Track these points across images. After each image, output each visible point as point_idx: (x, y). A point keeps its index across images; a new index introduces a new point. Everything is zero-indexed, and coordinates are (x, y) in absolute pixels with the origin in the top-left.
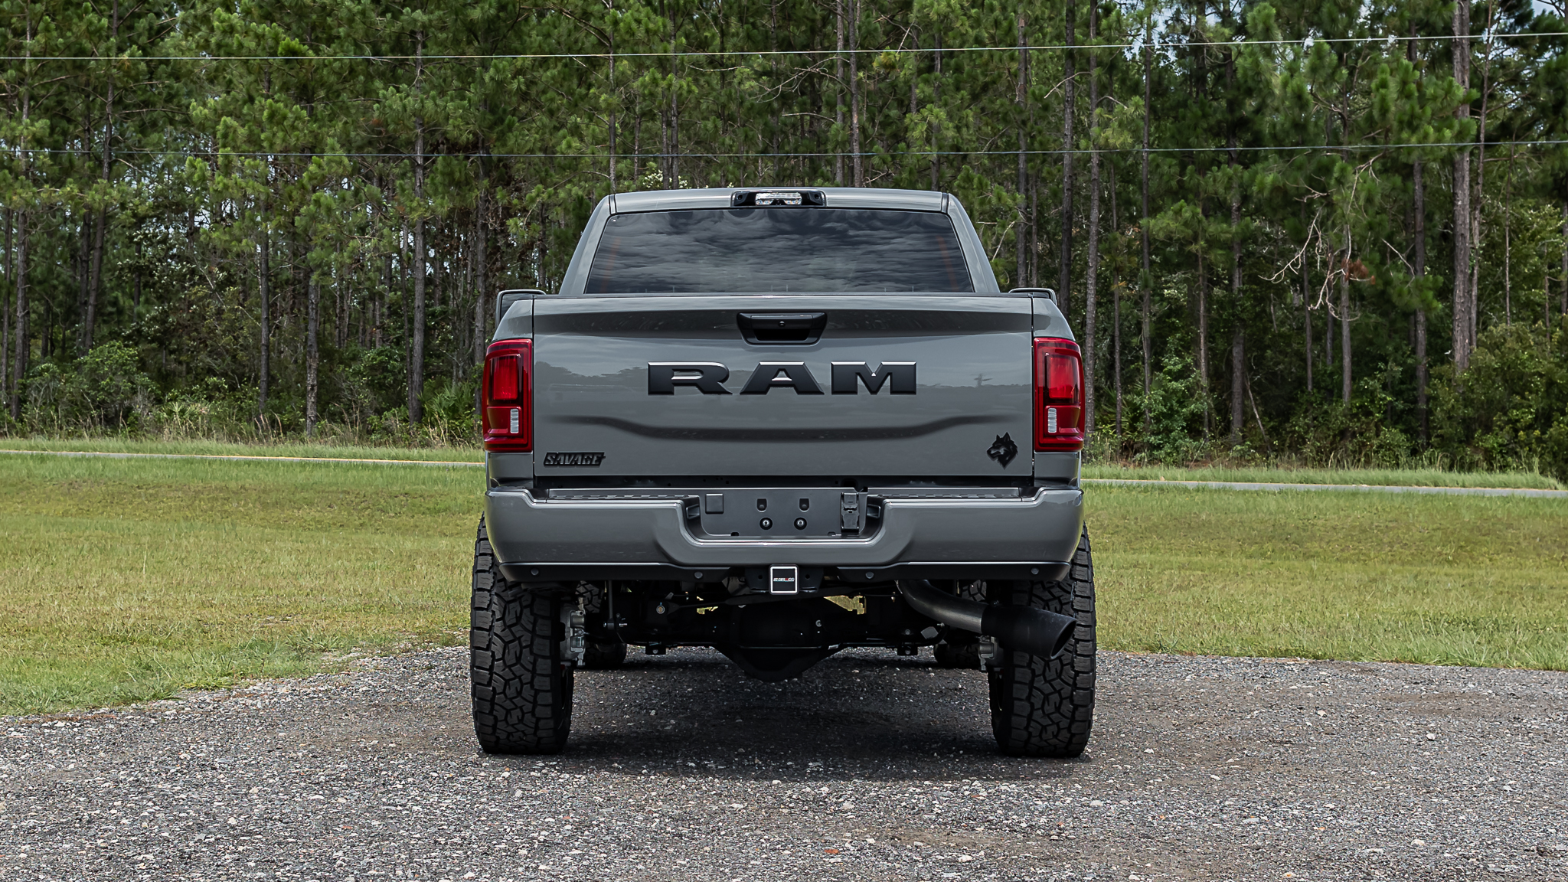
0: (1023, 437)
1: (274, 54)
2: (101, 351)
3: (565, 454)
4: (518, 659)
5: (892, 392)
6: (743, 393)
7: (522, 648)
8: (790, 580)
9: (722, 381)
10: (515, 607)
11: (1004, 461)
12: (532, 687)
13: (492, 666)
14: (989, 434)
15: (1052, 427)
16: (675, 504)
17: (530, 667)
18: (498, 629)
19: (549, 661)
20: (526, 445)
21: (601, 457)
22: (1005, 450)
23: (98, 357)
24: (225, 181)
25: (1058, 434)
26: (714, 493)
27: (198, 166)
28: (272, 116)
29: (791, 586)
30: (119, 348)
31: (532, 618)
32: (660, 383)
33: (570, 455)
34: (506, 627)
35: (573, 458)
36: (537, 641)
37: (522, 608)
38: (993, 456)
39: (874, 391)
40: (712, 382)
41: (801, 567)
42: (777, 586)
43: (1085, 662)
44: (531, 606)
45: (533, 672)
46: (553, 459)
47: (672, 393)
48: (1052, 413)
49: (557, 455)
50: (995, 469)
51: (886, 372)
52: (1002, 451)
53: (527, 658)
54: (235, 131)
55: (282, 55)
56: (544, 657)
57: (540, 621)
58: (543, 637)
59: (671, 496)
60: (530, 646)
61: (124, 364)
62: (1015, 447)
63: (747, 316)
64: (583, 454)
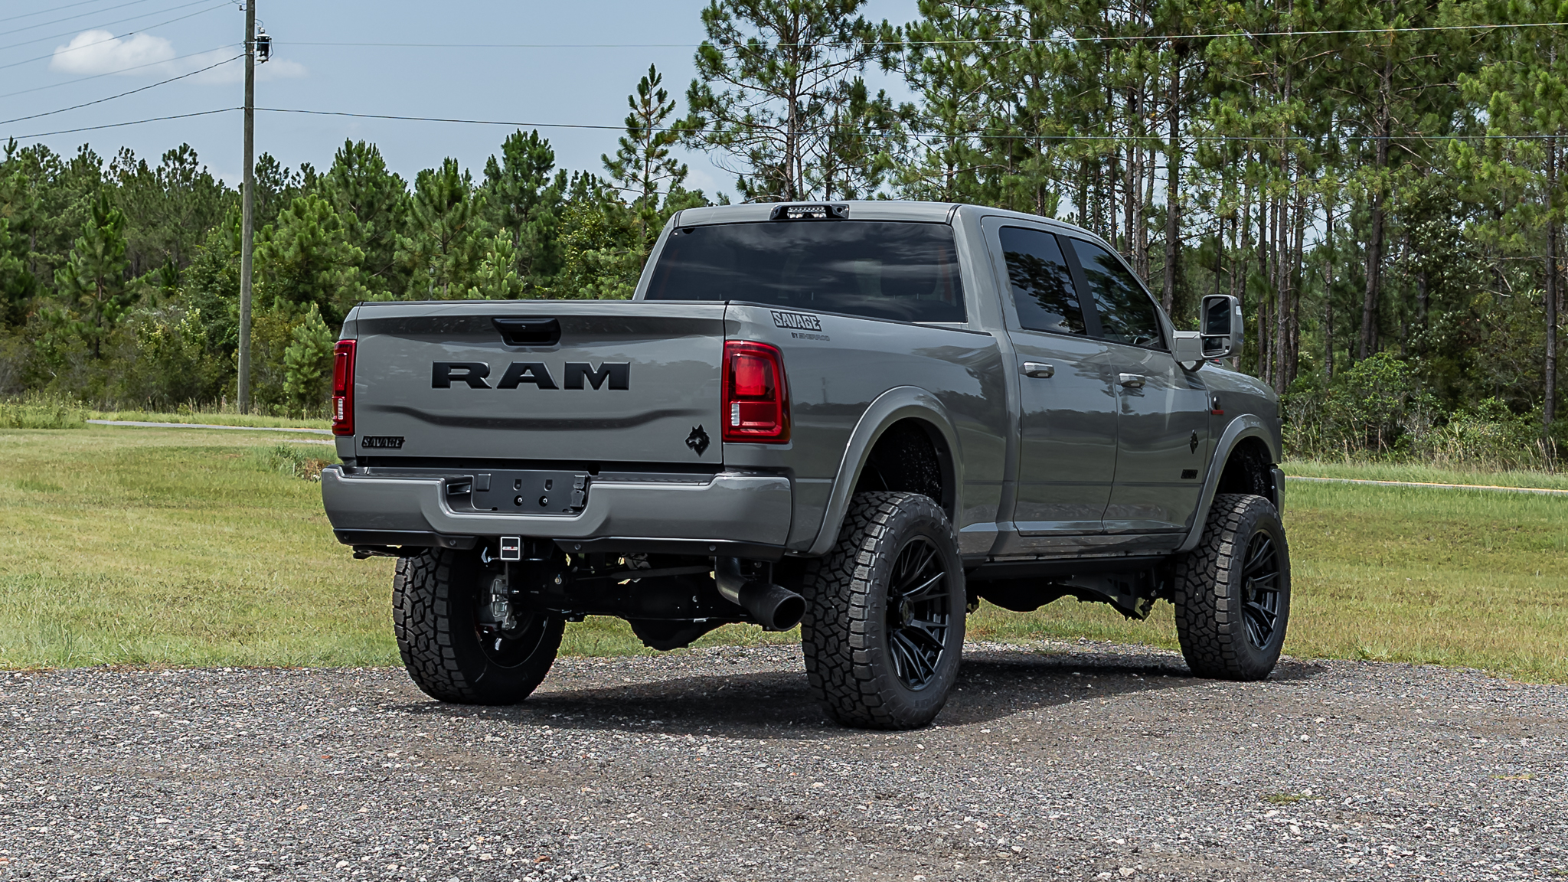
0: (714, 431)
1: (1552, 20)
2: (1367, 364)
3: (376, 438)
4: (423, 617)
5: (610, 388)
6: (498, 387)
7: (425, 608)
8: (515, 549)
9: (485, 377)
10: (422, 572)
11: (700, 449)
12: (436, 642)
13: (405, 623)
14: (687, 425)
15: (735, 421)
16: (438, 482)
17: (432, 625)
18: (408, 591)
19: (446, 620)
20: (348, 430)
21: (402, 440)
22: (699, 439)
23: (1362, 371)
24: (1492, 168)
25: (741, 426)
26: (487, 474)
27: (1462, 151)
28: (1546, 92)
29: (514, 554)
30: (1388, 361)
31: (433, 582)
32: (441, 377)
33: (380, 438)
34: (414, 590)
35: (384, 442)
36: (437, 602)
37: (428, 573)
38: (691, 446)
39: (596, 387)
40: (476, 376)
41: (524, 538)
42: (506, 554)
43: (858, 639)
44: (434, 572)
45: (435, 628)
46: (369, 442)
47: (448, 386)
48: (735, 408)
49: (371, 438)
50: (691, 456)
51: (606, 370)
52: (697, 441)
53: (429, 617)
54: (1508, 109)
55: (1560, 20)
56: (443, 617)
57: (440, 585)
58: (442, 599)
59: (435, 475)
60: (431, 607)
61: (1391, 380)
62: (707, 438)
63: (498, 320)
64: (389, 438)
